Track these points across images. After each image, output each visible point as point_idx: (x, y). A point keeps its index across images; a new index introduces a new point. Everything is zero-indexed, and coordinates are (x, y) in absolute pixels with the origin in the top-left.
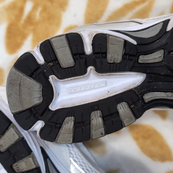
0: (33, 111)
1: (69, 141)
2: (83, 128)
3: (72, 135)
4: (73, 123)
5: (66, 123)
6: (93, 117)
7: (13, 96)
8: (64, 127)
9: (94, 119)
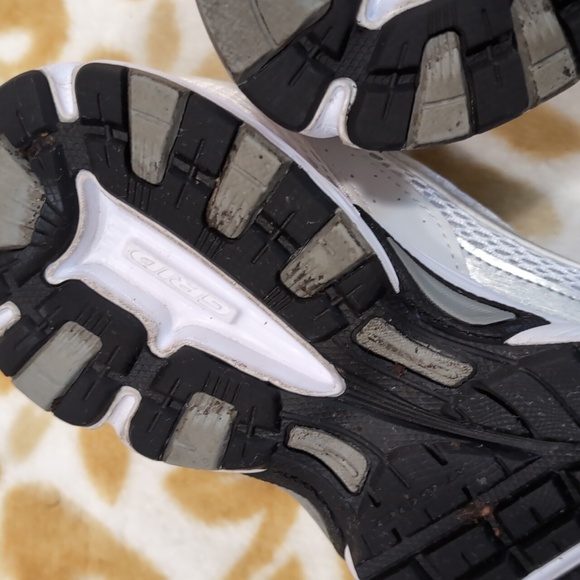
0: (308, 50)
1: (458, 124)
2: (496, 63)
3: (463, 100)
4: (456, 53)
5: (433, 62)
6: (521, 17)
7: (227, 6)
8: (429, 76)
9: (528, 20)
